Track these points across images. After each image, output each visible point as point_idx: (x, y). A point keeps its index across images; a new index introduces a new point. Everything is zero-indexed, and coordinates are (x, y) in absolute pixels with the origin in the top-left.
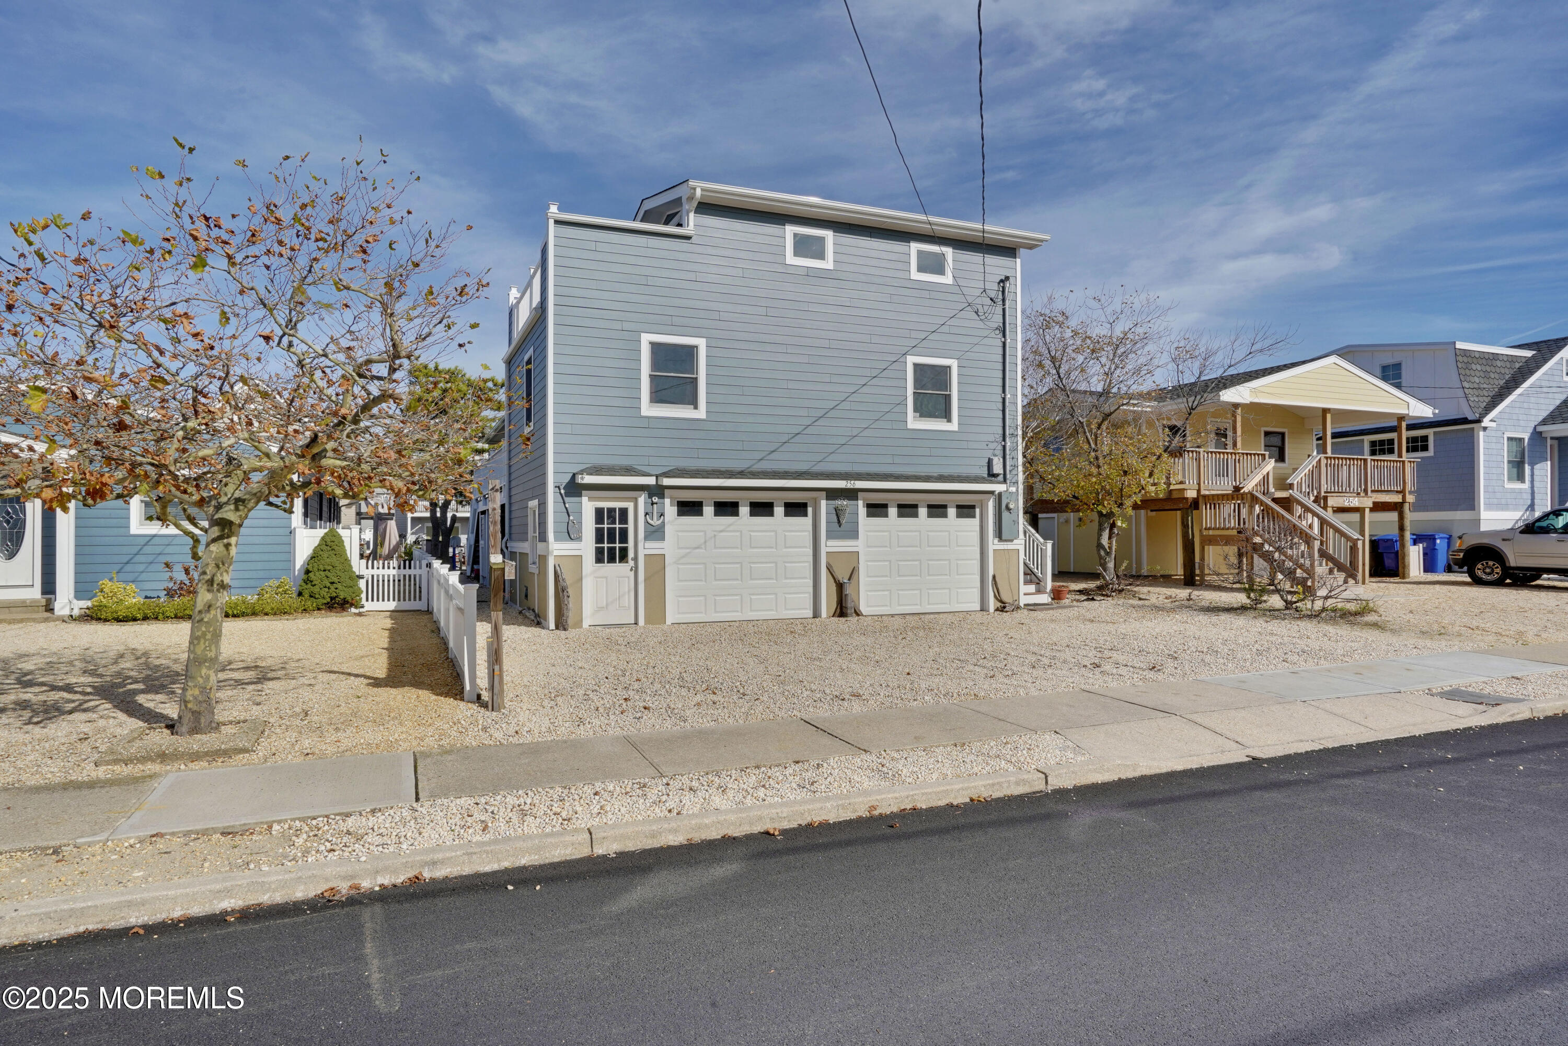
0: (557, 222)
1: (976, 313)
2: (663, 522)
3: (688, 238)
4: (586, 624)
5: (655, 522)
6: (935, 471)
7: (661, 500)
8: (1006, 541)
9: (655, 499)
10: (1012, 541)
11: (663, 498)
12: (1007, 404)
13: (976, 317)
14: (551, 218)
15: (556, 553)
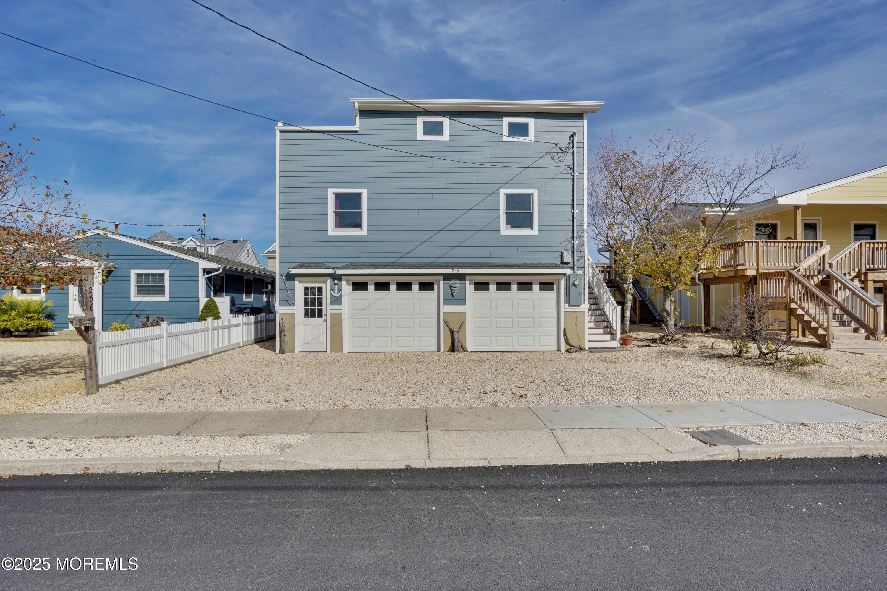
0: (281, 131)
1: (553, 158)
2: (341, 294)
3: (357, 132)
4: (297, 351)
5: (336, 294)
6: (521, 262)
7: (340, 282)
8: (573, 306)
9: (336, 282)
10: (579, 306)
11: (341, 281)
12: (575, 216)
13: (553, 161)
14: (278, 129)
15: (280, 312)
